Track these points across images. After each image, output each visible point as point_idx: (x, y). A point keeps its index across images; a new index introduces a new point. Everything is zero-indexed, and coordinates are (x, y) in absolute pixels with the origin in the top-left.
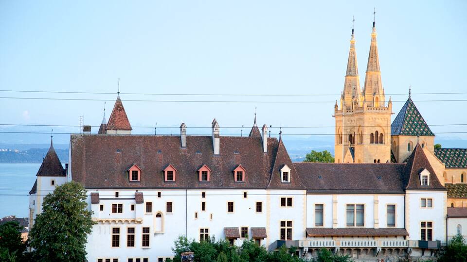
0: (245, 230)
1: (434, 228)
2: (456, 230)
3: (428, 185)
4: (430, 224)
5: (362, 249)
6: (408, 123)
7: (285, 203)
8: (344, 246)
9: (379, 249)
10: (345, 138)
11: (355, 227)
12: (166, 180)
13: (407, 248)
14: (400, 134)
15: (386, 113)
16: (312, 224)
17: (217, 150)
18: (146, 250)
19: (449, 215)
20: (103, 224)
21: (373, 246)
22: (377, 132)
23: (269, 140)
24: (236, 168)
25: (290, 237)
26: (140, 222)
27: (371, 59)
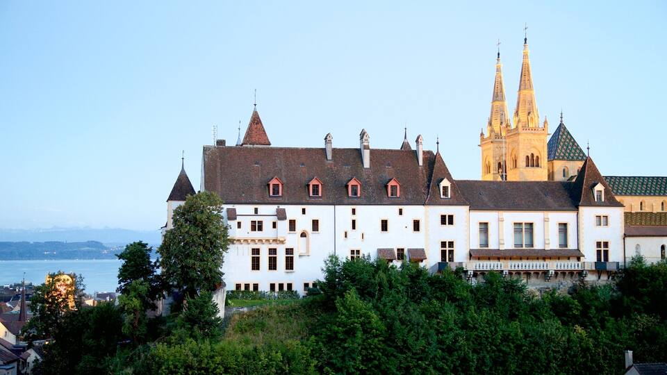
0: (401, 252)
1: (611, 249)
2: (635, 250)
3: (603, 200)
4: (606, 244)
5: (532, 273)
6: (562, 147)
7: (445, 221)
8: (513, 269)
9: (552, 272)
10: (494, 166)
11: (524, 248)
12: (311, 194)
13: (583, 271)
14: (554, 159)
15: (543, 134)
16: (475, 245)
17: (367, 164)
18: (290, 274)
19: (627, 234)
20: (241, 244)
21: (545, 269)
22: (533, 155)
23: (424, 152)
24: (389, 182)
25: (451, 259)
26: (282, 242)
27: (523, 77)
